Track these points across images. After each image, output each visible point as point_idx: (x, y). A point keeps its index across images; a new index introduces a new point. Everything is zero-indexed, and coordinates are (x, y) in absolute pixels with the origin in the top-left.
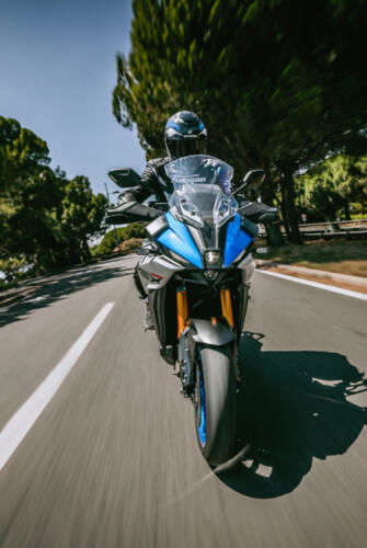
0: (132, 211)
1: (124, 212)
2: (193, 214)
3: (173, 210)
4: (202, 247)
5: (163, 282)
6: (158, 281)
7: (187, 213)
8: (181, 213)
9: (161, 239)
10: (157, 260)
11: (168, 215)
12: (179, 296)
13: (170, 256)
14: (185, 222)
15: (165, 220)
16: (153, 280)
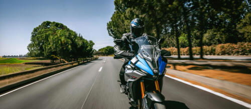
0: (123, 54)
1: (120, 55)
2: (148, 56)
3: (139, 54)
4: (152, 68)
5: (136, 79)
6: (134, 79)
7: (145, 56)
8: (142, 56)
9: (136, 65)
10: (135, 71)
11: (137, 56)
12: (141, 83)
13: (140, 71)
14: (145, 59)
15: (137, 58)
16: (132, 78)
